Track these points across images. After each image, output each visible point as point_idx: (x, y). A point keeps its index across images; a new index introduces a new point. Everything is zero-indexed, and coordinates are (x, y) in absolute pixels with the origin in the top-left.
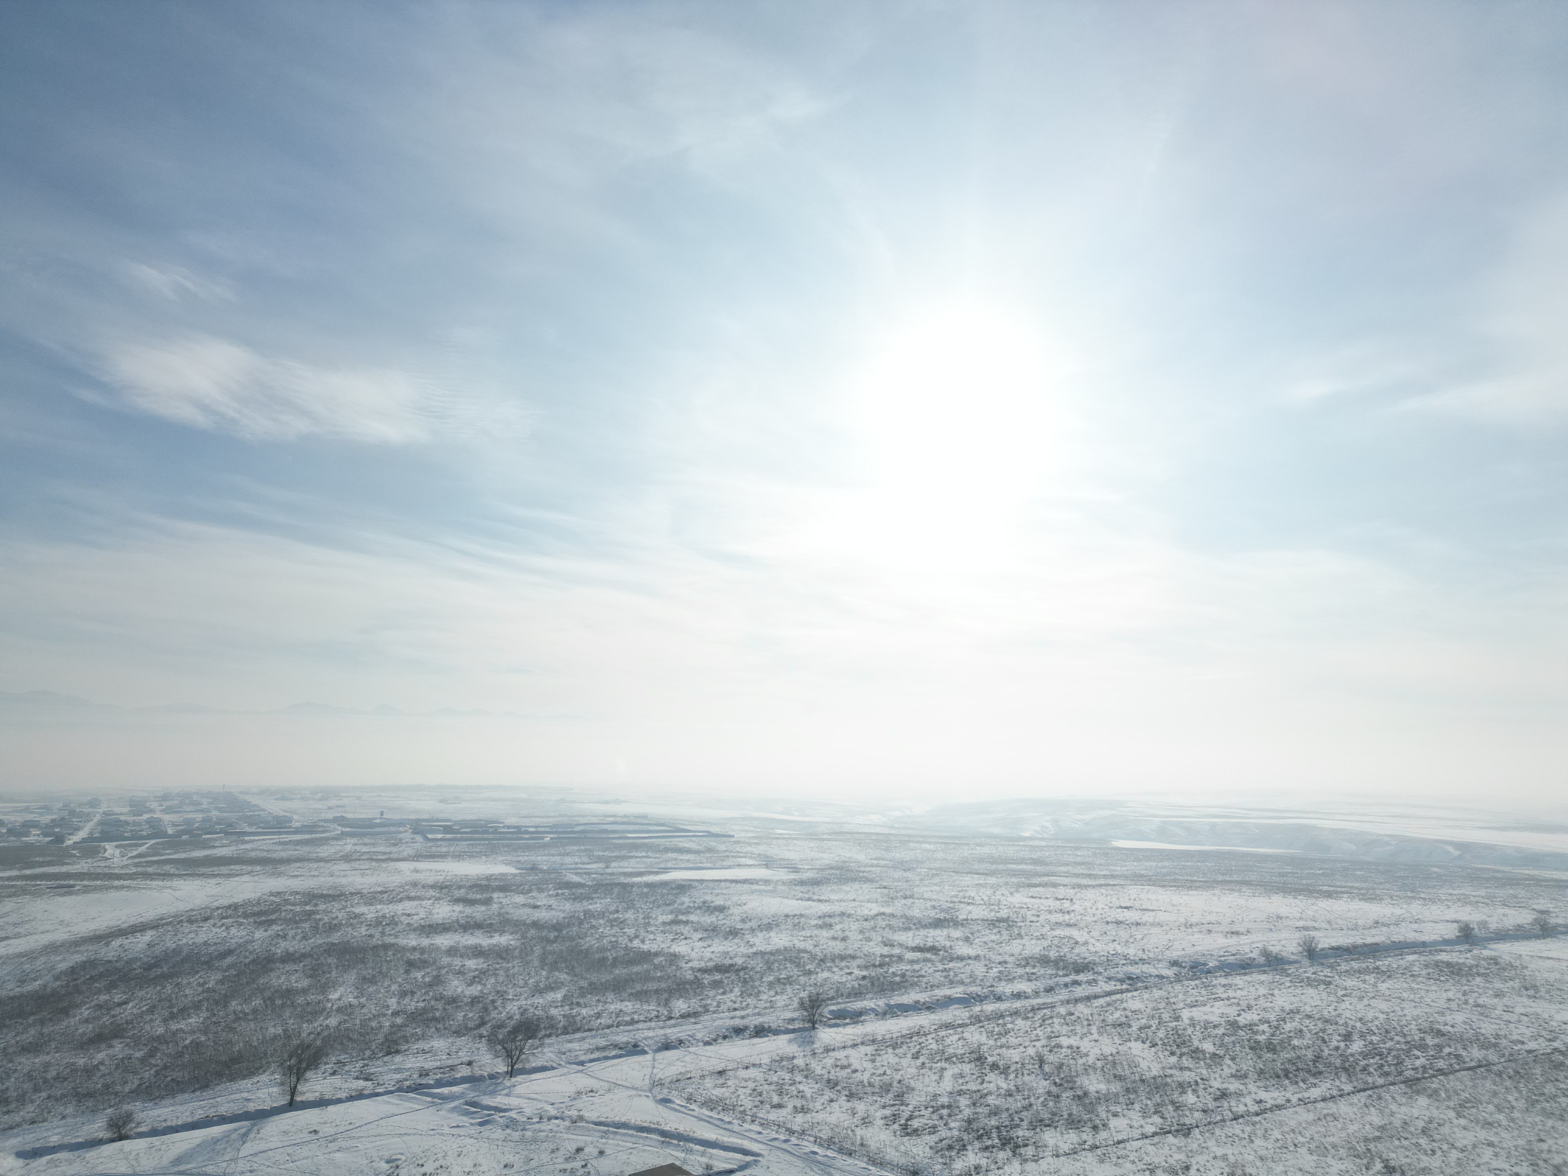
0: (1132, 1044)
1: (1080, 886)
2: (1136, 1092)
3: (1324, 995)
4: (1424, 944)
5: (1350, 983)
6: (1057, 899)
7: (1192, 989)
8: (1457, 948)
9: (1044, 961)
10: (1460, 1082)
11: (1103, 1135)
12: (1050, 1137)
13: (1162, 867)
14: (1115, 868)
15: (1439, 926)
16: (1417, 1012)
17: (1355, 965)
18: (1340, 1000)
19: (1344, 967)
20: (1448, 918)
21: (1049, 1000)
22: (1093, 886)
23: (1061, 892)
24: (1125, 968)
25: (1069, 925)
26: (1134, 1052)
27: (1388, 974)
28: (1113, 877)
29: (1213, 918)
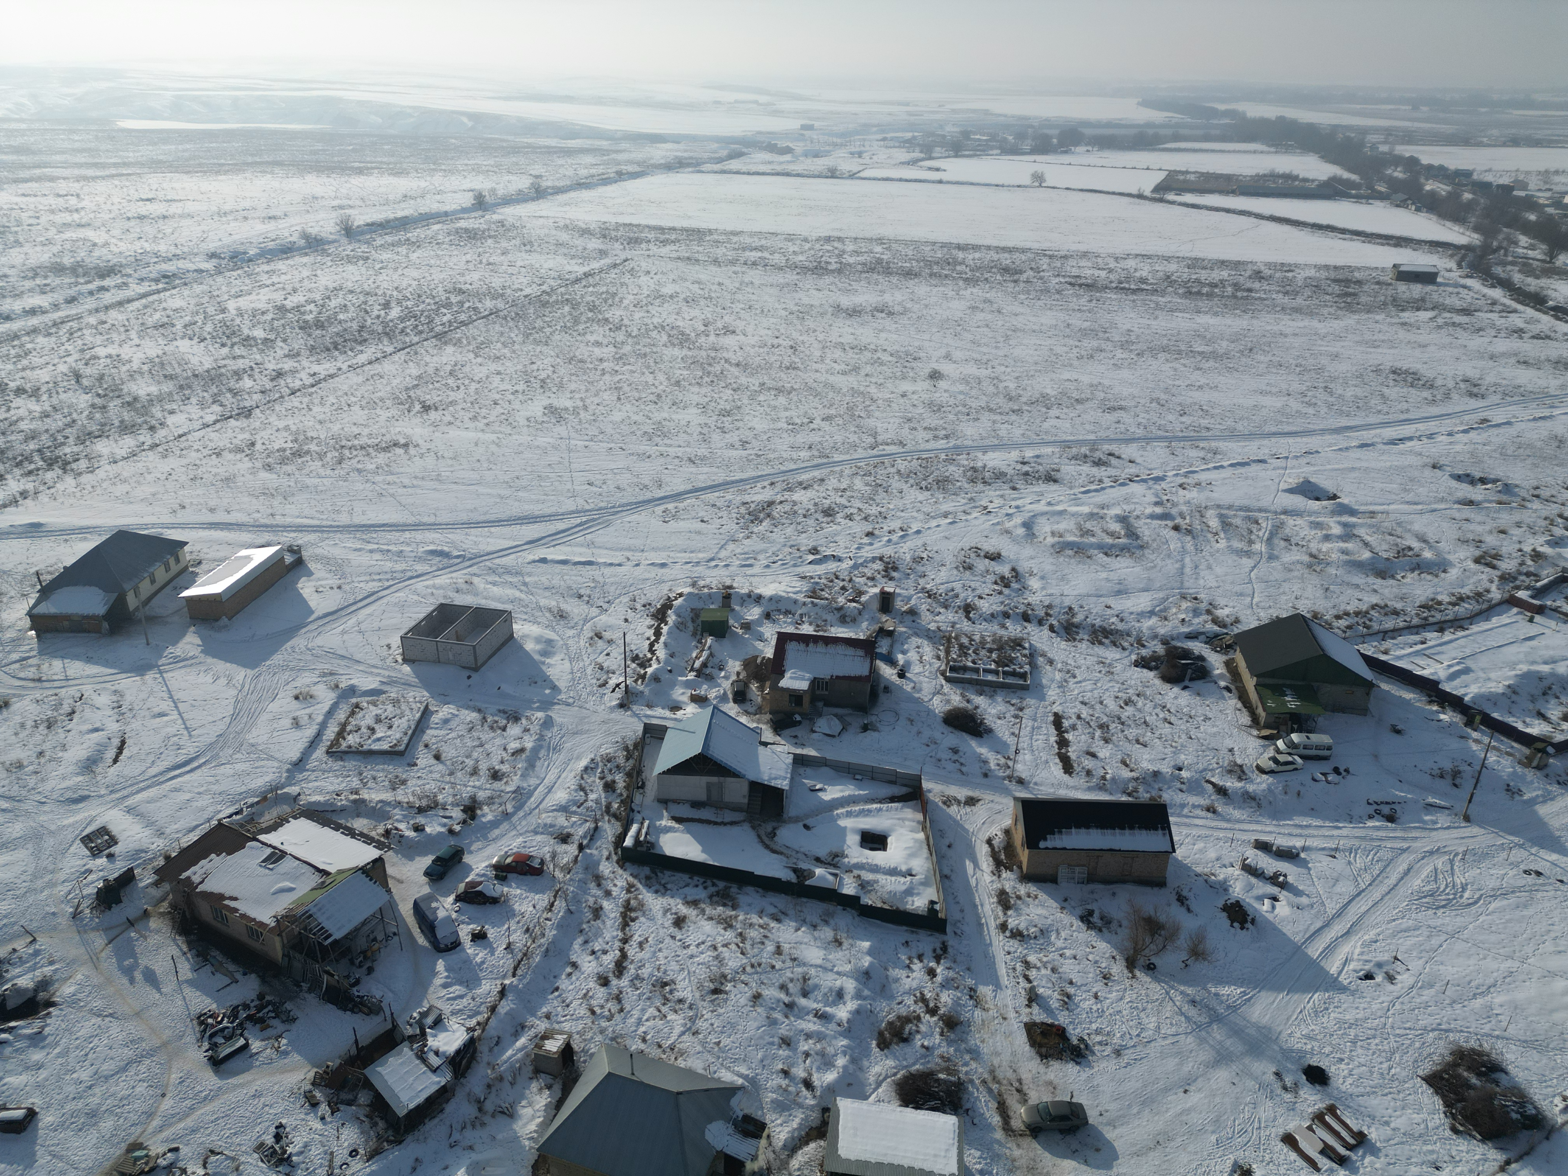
0: (179, 343)
1: (86, 178)
2: (190, 387)
3: (363, 270)
4: (446, 214)
5: (386, 256)
6: (59, 196)
7: (235, 280)
8: (473, 214)
9: (58, 269)
10: (477, 330)
11: (161, 433)
12: (102, 447)
13: (184, 151)
14: (126, 154)
15: (458, 196)
16: (443, 276)
17: (389, 239)
18: (378, 273)
19: (379, 241)
20: (464, 187)
21: (73, 312)
22: (103, 178)
23: (62, 187)
24: (158, 267)
25: (80, 226)
26: (181, 349)
27: (416, 244)
28: (125, 165)
29: (247, 204)
